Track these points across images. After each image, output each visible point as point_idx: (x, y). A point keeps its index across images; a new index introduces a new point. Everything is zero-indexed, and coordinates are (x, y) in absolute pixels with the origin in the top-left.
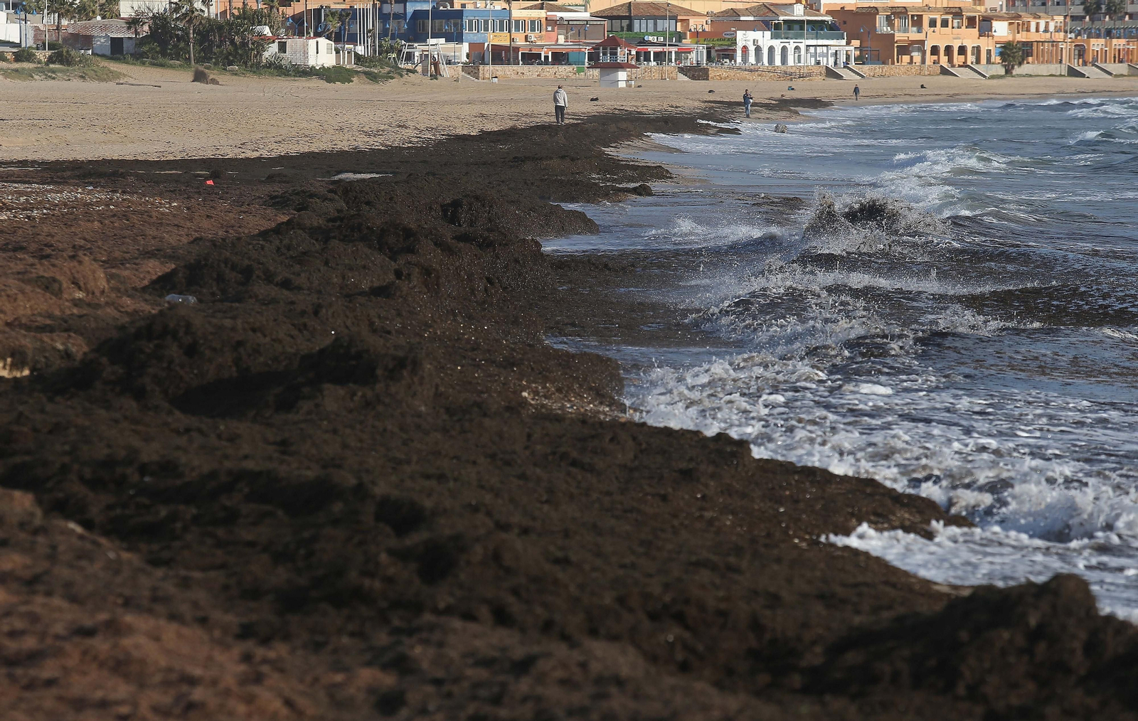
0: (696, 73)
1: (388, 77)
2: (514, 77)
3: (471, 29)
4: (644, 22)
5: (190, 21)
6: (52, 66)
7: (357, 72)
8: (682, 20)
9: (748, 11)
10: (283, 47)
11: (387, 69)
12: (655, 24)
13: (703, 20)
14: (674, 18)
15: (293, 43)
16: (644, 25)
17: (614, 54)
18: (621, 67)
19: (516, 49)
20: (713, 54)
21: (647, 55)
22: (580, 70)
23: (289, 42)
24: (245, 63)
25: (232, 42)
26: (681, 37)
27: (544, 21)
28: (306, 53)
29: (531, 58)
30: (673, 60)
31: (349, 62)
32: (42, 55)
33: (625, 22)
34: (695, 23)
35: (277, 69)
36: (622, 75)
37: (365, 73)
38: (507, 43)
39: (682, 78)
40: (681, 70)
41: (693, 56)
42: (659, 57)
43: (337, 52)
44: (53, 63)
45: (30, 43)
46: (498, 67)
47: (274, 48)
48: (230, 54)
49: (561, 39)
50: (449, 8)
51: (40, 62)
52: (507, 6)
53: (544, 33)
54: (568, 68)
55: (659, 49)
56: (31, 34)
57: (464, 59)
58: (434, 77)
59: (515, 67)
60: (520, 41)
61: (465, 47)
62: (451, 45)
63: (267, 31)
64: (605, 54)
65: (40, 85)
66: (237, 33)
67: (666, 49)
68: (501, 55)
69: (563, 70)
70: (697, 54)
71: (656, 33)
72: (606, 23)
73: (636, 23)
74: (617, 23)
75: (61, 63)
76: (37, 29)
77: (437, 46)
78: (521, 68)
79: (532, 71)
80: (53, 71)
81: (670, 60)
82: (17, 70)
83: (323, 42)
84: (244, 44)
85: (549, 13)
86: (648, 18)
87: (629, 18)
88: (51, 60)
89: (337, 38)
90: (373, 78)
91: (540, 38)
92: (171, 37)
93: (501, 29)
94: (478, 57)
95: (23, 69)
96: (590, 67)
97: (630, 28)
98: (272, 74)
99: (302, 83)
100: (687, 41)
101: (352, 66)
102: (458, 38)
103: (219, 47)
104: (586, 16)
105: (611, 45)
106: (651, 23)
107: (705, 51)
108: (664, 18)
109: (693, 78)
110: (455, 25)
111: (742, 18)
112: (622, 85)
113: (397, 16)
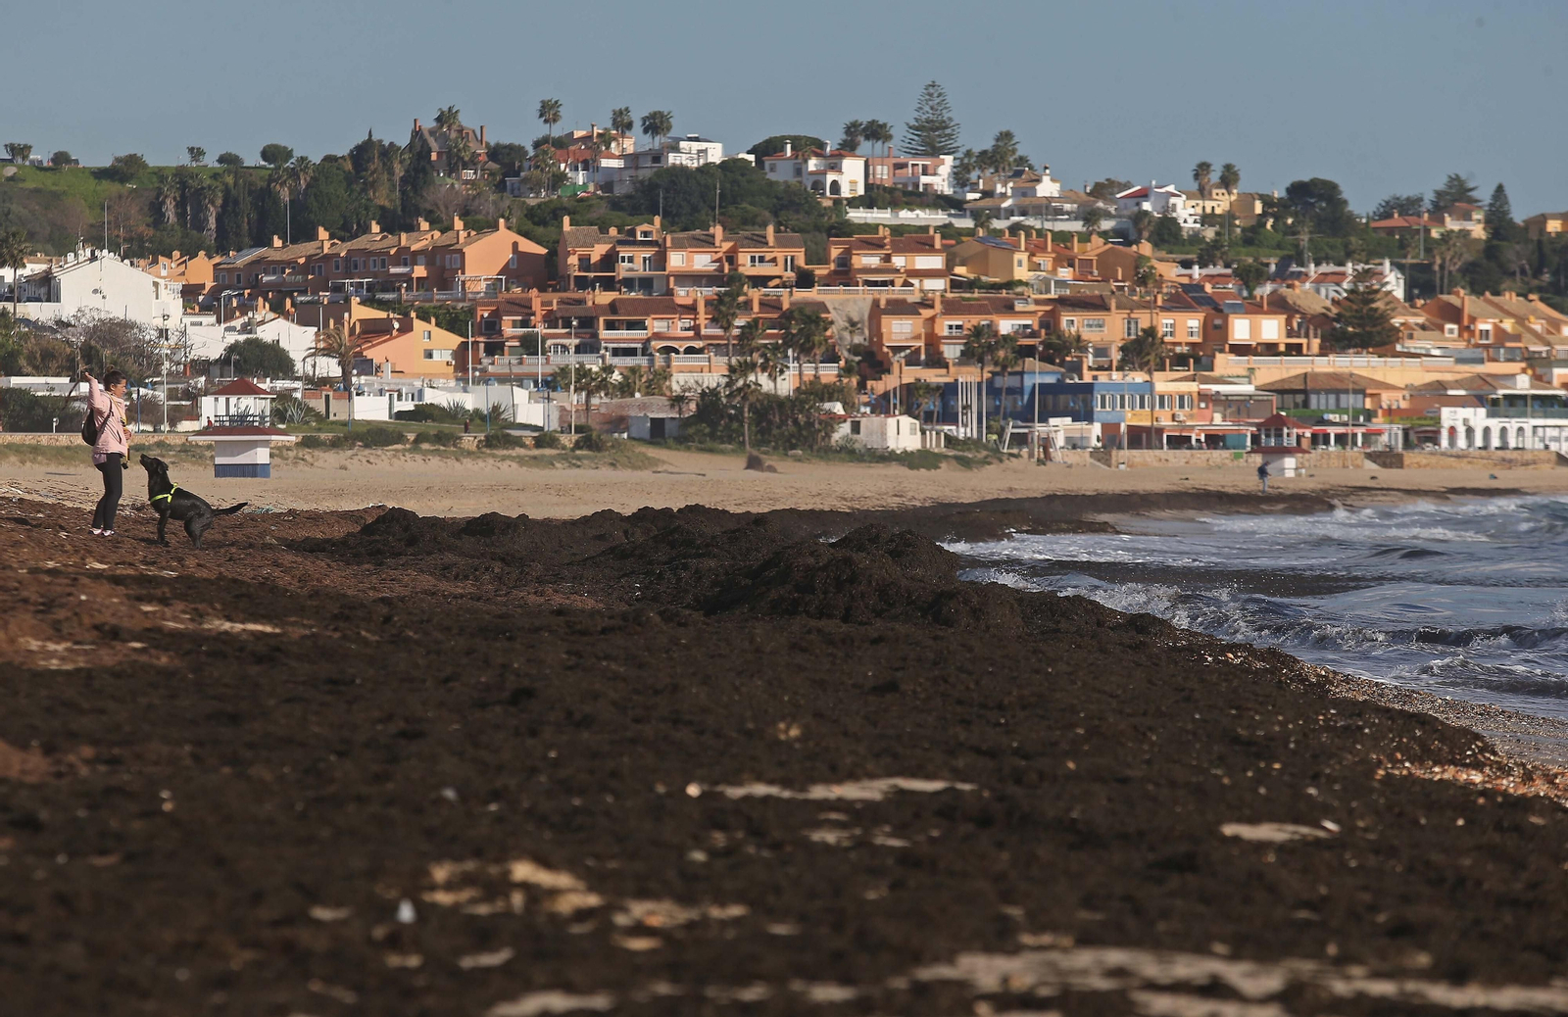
0: (1388, 459)
1: (985, 462)
2: (1156, 464)
3: (1103, 406)
4: (1323, 397)
5: (744, 398)
6: (578, 452)
7: (946, 457)
8: (1372, 395)
9: (1458, 384)
10: (856, 428)
11: (984, 453)
12: (1338, 400)
13: (1399, 395)
14: (1362, 392)
15: (870, 423)
16: (1323, 401)
17: (1279, 435)
18: (1288, 451)
19: (1160, 431)
20: (1413, 437)
21: (1326, 437)
22: (1237, 457)
23: (864, 422)
24: (811, 447)
25: (796, 422)
26: (1370, 415)
27: (1195, 396)
28: (883, 434)
29: (1179, 442)
30: (1360, 443)
31: (938, 444)
32: (568, 440)
33: (1300, 398)
34: (1387, 398)
35: (851, 454)
36: (1290, 463)
37: (956, 458)
38: (1148, 424)
39: (1370, 465)
40: (1369, 456)
41: (1385, 438)
42: (1341, 439)
43: (923, 432)
44: (580, 448)
45: (555, 425)
46: (1135, 452)
47: (845, 429)
48: (792, 436)
49: (1218, 418)
50: (1077, 380)
51: (564, 448)
52: (1147, 378)
53: (1195, 410)
54: (1226, 453)
55: (1341, 430)
56: (555, 416)
57: (1094, 442)
58: (1040, 462)
59: (1157, 452)
60: (1165, 422)
61: (1096, 429)
62: (1078, 425)
63: (838, 408)
64: (1268, 436)
65: (561, 474)
66: (801, 412)
67: (1349, 430)
68: (1139, 437)
69: (1218, 455)
70: (1391, 434)
71: (1339, 410)
72: (1275, 398)
73: (1313, 399)
74: (1288, 398)
75: (590, 448)
76: (563, 409)
77: (1060, 428)
78: (1165, 452)
79: (1179, 457)
80: (579, 458)
81: (1355, 443)
82: (535, 458)
83: (906, 421)
84: (809, 424)
85: (1203, 387)
86: (1328, 392)
87: (1305, 392)
88: (578, 446)
89: (928, 418)
90: (965, 463)
91: (1191, 417)
92: (722, 417)
93: (1142, 406)
94: (1111, 438)
95: (543, 456)
96: (1253, 451)
97: (1306, 404)
98: (843, 460)
99: (879, 470)
100: (1379, 422)
101: (942, 449)
102: (1088, 416)
103: (779, 427)
104: (1248, 389)
105: (1275, 425)
106: (1332, 398)
107: (1400, 433)
108: (1346, 391)
109: (1384, 465)
110: (1085, 401)
111: (1451, 392)
112: (1290, 474)
113: (1011, 391)
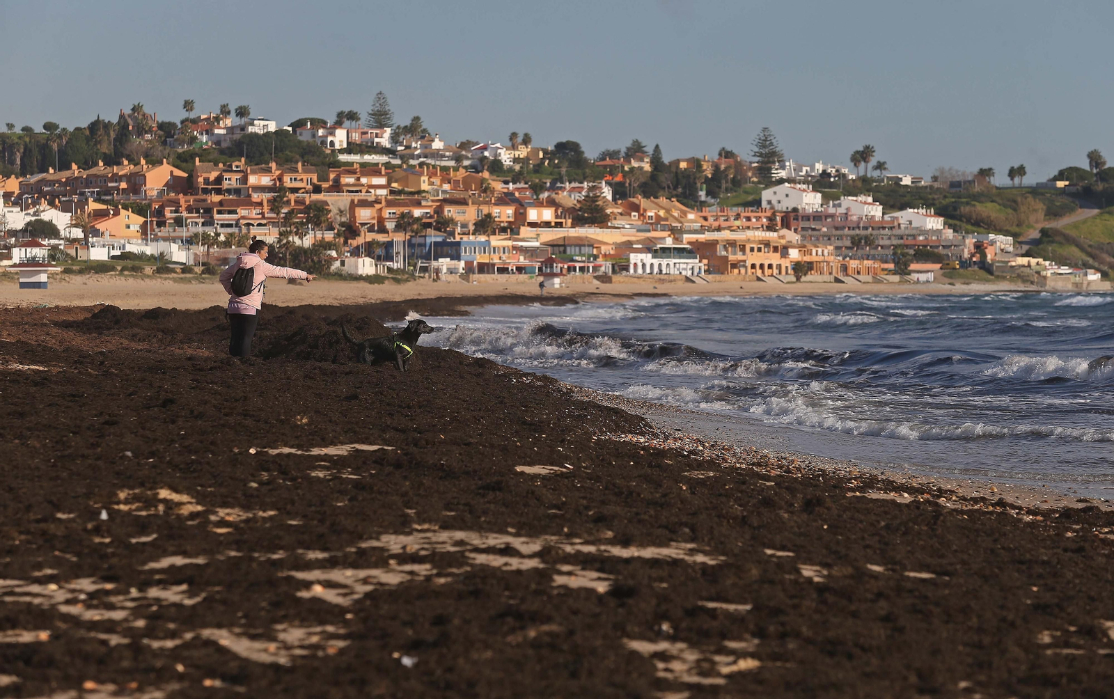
0: (605, 279)
1: (407, 280)
2: (492, 281)
3: (466, 252)
4: (573, 248)
5: (287, 248)
6: (203, 276)
7: (388, 278)
8: (597, 247)
9: (638, 242)
10: (343, 263)
11: (407, 276)
12: (580, 250)
13: (610, 247)
14: (592, 246)
15: (350, 261)
16: (573, 250)
17: (552, 267)
18: (556, 275)
19: (493, 265)
20: (616, 268)
21: (575, 268)
22: (531, 278)
23: (347, 260)
24: (320, 273)
25: (313, 260)
26: (596, 257)
27: (511, 248)
28: (357, 267)
29: (503, 270)
30: (591, 271)
31: (384, 271)
32: (198, 270)
33: (562, 249)
34: (604, 249)
35: (339, 276)
36: (557, 281)
37: (393, 278)
38: (488, 261)
39: (596, 282)
40: (596, 277)
41: (603, 269)
42: (582, 269)
43: (376, 266)
44: (204, 274)
45: (192, 262)
46: (481, 275)
47: (337, 264)
48: (311, 267)
49: (522, 258)
50: (452, 240)
51: (196, 273)
52: (487, 239)
53: (511, 255)
54: (526, 276)
55: (582, 265)
56: (192, 258)
57: (461, 271)
58: (434, 280)
59: (492, 275)
60: (496, 260)
61: (462, 264)
62: (453, 262)
63: (334, 254)
64: (546, 267)
65: (195, 287)
66: (315, 255)
67: (586, 264)
68: (484, 268)
69: (523, 277)
70: (606, 267)
71: (581, 254)
72: (549, 249)
73: (568, 249)
74: (556, 249)
75: (209, 273)
76: (195, 254)
77: (444, 263)
78: (496, 276)
79: (503, 278)
80: (204, 279)
81: (588, 271)
82: (182, 278)
83: (368, 260)
84: (320, 262)
85: (515, 243)
86: (576, 246)
87: (564, 246)
88: (203, 272)
89: (378, 258)
90: (397, 281)
91: (509, 258)
92: (276, 258)
93: (485, 253)
94: (469, 269)
95: (186, 278)
96: (539, 275)
97: (565, 252)
98: (336, 279)
99: (354, 284)
100: (600, 261)
101: (386, 274)
102: (458, 258)
103: (304, 263)
104: (537, 244)
105: (549, 262)
106: (577, 249)
107: (610, 266)
108: (584, 246)
109: (603, 282)
110: (456, 250)
111: (634, 246)
112: (557, 286)
113: (420, 245)
